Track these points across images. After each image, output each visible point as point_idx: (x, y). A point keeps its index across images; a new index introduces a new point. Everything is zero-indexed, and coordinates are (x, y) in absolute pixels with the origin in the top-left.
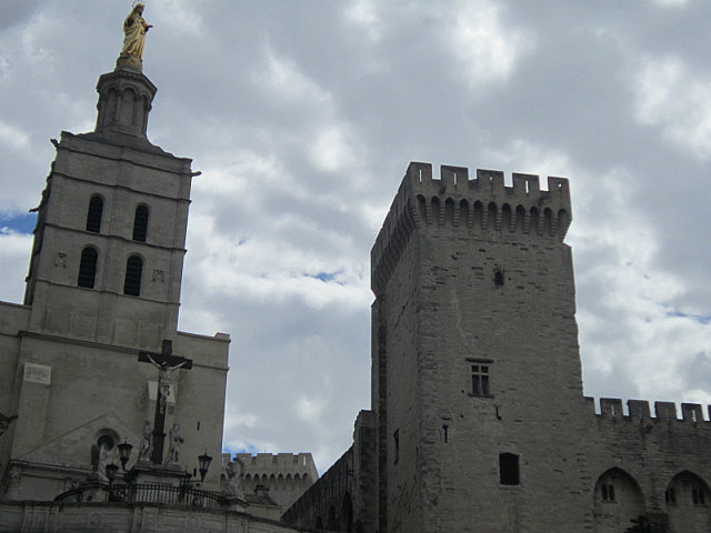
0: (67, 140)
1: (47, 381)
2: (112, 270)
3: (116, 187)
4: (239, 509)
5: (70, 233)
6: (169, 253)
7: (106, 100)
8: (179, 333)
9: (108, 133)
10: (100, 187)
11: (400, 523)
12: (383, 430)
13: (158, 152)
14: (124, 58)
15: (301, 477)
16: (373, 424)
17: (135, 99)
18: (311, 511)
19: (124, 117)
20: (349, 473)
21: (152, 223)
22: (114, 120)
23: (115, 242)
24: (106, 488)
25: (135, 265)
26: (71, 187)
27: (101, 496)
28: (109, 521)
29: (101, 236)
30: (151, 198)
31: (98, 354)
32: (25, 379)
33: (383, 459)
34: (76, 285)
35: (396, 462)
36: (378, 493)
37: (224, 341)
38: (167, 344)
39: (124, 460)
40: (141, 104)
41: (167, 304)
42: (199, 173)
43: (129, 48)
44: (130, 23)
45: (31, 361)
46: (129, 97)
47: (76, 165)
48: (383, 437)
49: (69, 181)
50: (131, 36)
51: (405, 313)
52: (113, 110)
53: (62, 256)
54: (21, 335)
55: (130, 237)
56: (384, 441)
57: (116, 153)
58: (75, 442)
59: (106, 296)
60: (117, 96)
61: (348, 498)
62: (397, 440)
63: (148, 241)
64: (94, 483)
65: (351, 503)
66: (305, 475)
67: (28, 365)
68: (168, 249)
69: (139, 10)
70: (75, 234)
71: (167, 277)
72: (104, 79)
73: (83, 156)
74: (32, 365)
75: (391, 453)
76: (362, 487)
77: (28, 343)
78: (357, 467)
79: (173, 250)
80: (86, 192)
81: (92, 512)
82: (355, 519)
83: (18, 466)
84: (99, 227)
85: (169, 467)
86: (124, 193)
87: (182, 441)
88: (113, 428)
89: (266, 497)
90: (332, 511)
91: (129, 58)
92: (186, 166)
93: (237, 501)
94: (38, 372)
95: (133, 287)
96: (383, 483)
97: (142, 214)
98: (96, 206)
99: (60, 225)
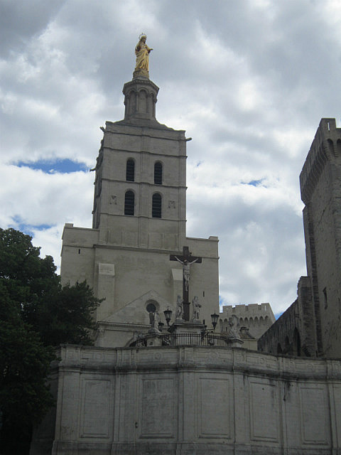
0: (109, 126)
1: (113, 273)
2: (144, 204)
3: (141, 153)
4: (238, 345)
5: (117, 183)
6: (177, 190)
7: (129, 99)
8: (188, 238)
9: (133, 119)
10: (131, 154)
11: (331, 346)
12: (316, 288)
13: (164, 128)
14: (137, 72)
15: (264, 318)
16: (310, 284)
17: (147, 97)
18: (273, 340)
19: (141, 108)
20: (297, 316)
21: (165, 172)
22: (136, 111)
23: (144, 186)
24: (160, 337)
25: (157, 199)
26: (115, 155)
27: (157, 342)
28: (165, 357)
29: (136, 183)
30: (163, 158)
31: (141, 255)
32: (100, 273)
33: (317, 306)
34: (124, 214)
35: (326, 308)
36: (315, 327)
37: (215, 241)
38: (186, 248)
39: (168, 320)
40: (150, 99)
41: (178, 221)
42: (190, 139)
43: (140, 65)
44: (138, 49)
45: (102, 262)
46: (143, 96)
47: (116, 141)
48: (316, 293)
49: (113, 152)
50: (140, 57)
51: (325, 214)
52: (134, 104)
53: (114, 197)
54: (95, 247)
55: (153, 182)
56: (317, 295)
57: (139, 131)
58: (133, 309)
59: (142, 220)
60: (136, 96)
61: (296, 330)
62: (325, 294)
63: (164, 184)
64: (154, 335)
65: (298, 334)
66: (267, 317)
67: (100, 265)
68: (175, 187)
69: (143, 40)
70: (120, 184)
71: (177, 205)
72: (126, 86)
73: (120, 135)
74: (103, 264)
75: (322, 302)
76: (305, 324)
77: (99, 252)
78: (301, 312)
79: (179, 188)
80: (124, 157)
81: (155, 352)
82: (302, 344)
83: (102, 325)
84: (133, 178)
85: (194, 322)
86: (147, 156)
87: (200, 306)
88: (155, 299)
89: (248, 334)
90: (287, 339)
91: (140, 71)
92: (182, 135)
93: (236, 341)
94: (107, 268)
95: (157, 213)
96: (318, 321)
97: (158, 168)
98: (131, 165)
99: (111, 179)
